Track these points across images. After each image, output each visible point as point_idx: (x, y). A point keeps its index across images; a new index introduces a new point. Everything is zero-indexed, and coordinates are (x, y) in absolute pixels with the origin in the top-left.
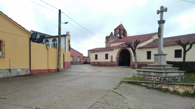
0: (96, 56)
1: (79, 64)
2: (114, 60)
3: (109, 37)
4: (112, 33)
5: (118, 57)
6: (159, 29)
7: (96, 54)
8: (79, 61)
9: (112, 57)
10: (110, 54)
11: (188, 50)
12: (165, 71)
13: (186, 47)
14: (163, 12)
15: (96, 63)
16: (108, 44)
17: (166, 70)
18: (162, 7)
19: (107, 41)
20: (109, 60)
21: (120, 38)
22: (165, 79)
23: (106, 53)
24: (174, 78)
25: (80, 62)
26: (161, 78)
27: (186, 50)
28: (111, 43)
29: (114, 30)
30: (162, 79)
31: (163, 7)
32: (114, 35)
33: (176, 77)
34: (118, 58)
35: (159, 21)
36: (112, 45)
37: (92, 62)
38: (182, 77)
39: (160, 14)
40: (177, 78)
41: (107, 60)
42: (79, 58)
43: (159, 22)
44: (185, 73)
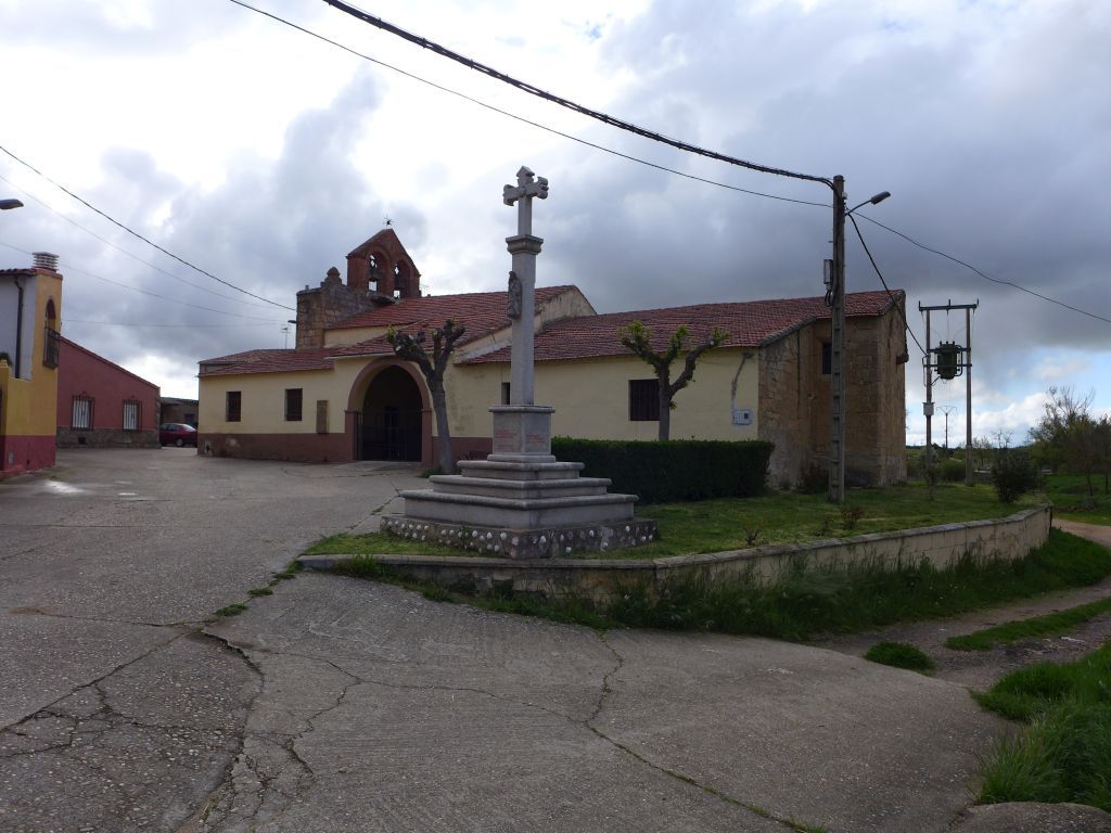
0: (234, 400)
1: (129, 446)
2: (337, 424)
3: (316, 292)
4: (333, 273)
5: (359, 407)
6: (513, 277)
7: (234, 387)
8: (130, 424)
9: (322, 406)
10: (314, 389)
11: (681, 384)
12: (539, 497)
13: (667, 373)
14: (529, 198)
15: (233, 442)
16: (311, 333)
17: (544, 493)
18: (525, 174)
19: (305, 317)
20: (307, 425)
21: (382, 302)
22: (530, 541)
23: (294, 383)
24: (577, 536)
25: (138, 431)
26: (510, 535)
27: (672, 382)
28: (325, 330)
29: (350, 257)
30: (515, 541)
31: (531, 175)
32: (345, 282)
33: (586, 531)
34: (357, 413)
35: (510, 241)
36: (333, 340)
37: (208, 436)
38: (617, 525)
39: (516, 203)
40: (592, 532)
41: (294, 428)
42: (130, 411)
43: (515, 246)
44: (636, 504)
